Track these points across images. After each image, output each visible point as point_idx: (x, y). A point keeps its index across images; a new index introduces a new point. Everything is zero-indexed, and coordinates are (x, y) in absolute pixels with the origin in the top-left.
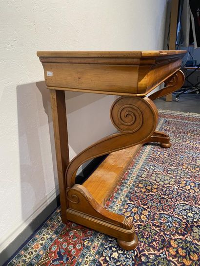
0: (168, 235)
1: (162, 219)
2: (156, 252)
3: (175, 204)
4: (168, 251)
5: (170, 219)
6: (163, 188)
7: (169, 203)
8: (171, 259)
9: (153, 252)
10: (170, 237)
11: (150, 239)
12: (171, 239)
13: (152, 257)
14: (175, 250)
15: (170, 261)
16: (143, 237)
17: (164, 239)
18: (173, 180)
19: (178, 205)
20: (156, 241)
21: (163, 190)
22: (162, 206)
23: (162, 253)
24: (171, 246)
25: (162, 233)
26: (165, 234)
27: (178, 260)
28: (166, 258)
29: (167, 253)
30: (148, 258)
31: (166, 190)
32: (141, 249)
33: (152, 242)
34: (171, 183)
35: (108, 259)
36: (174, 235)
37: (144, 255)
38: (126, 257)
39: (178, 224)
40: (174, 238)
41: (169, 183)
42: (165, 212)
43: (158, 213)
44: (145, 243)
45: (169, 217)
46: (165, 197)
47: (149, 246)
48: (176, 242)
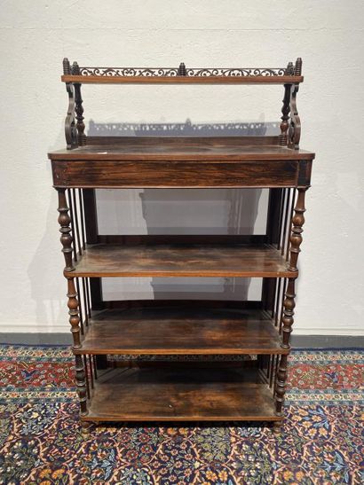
0: (73, 464)
1: (104, 453)
2: (42, 454)
3: (145, 467)
4: (45, 468)
5: (106, 463)
6: (184, 444)
7: (145, 458)
8: (34, 472)
9: (41, 451)
10: (70, 468)
11: (62, 444)
12: (66, 469)
13: (35, 451)
14: (48, 476)
15: (30, 472)
16: (64, 436)
17: (65, 461)
18: (220, 457)
19: (145, 472)
20: (60, 451)
21: (179, 443)
22: (134, 449)
23: (41, 461)
24: (53, 471)
25: (76, 456)
26: (74, 460)
27: (31, 481)
28: (33, 467)
29: (42, 467)
30: (33, 447)
31: (179, 449)
32: (45, 438)
33: (57, 447)
34: (206, 454)
35: (30, 410)
36: (74, 472)
37: (37, 443)
38: (32, 426)
39: (98, 475)
40: (68, 472)
41: (204, 451)
42: (120, 455)
43: (117, 445)
44: (54, 441)
45: (111, 462)
46: (160, 450)
47: (51, 445)
48: (61, 476)
